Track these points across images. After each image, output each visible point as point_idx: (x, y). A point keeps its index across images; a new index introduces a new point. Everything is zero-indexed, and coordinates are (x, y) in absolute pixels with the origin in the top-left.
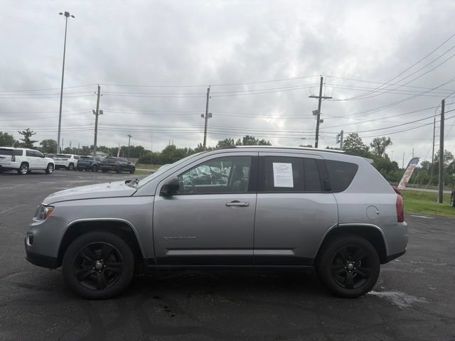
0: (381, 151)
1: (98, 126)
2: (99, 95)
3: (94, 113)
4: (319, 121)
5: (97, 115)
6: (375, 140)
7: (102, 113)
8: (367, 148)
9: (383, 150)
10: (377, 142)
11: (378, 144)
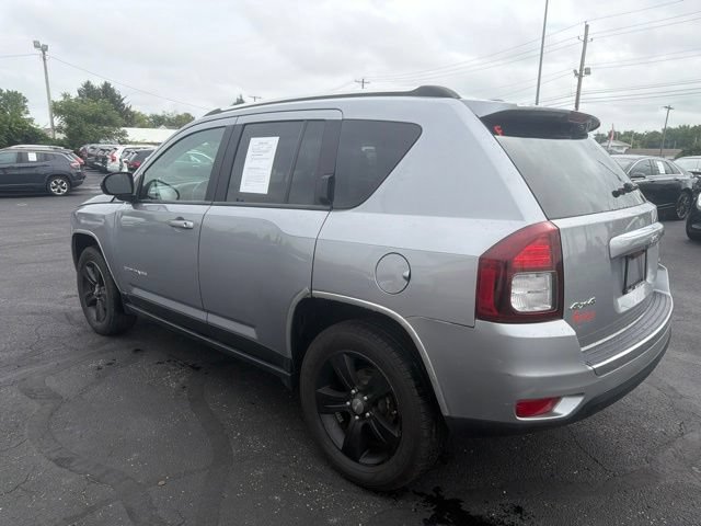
1: (581, 97)
2: (585, 42)
3: (576, 74)
5: (580, 77)
7: (589, 73)
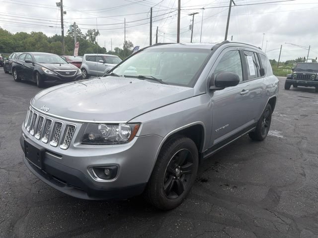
0: (93, 39)
4: (63, 13)
6: (89, 31)
8: (85, 38)
9: (95, 38)
10: (90, 33)
11: (91, 34)
